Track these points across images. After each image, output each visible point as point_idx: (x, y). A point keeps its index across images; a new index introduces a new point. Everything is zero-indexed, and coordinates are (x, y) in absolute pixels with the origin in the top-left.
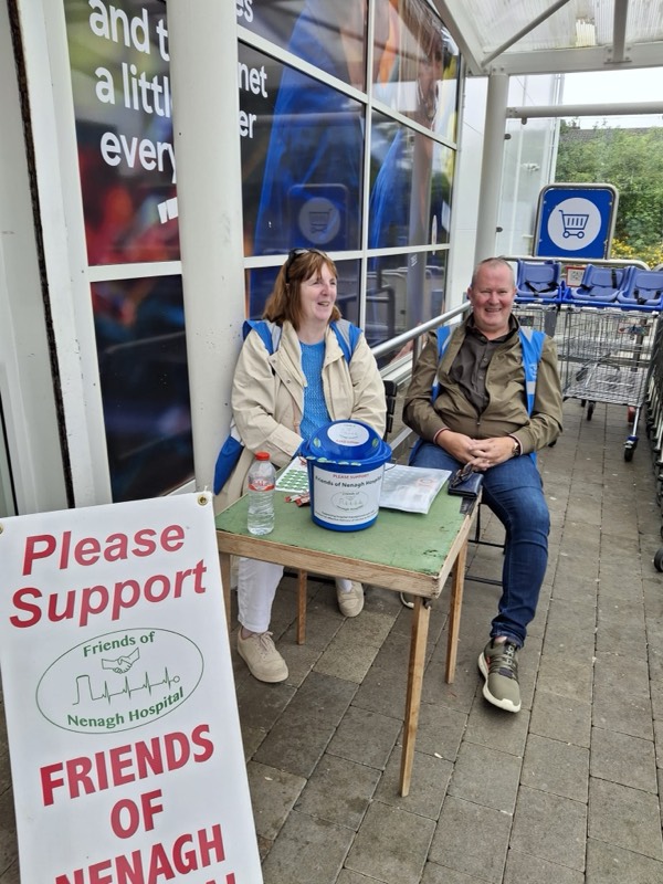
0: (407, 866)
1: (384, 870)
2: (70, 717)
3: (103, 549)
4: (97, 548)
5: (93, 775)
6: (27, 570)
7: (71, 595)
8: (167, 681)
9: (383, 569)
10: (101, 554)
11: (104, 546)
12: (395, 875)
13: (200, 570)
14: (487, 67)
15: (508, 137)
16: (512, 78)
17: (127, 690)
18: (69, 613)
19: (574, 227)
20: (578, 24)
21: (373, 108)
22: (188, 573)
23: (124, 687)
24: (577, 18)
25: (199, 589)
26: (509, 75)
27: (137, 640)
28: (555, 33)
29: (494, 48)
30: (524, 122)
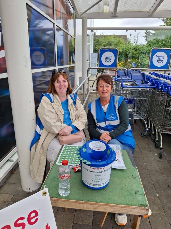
14: (81, 16)
15: (88, 35)
16: (88, 20)
19: (108, 59)
20: (105, 6)
21: (56, 25)
24: (105, 4)
26: (87, 19)
28: (99, 8)
29: (83, 11)
30: (92, 31)
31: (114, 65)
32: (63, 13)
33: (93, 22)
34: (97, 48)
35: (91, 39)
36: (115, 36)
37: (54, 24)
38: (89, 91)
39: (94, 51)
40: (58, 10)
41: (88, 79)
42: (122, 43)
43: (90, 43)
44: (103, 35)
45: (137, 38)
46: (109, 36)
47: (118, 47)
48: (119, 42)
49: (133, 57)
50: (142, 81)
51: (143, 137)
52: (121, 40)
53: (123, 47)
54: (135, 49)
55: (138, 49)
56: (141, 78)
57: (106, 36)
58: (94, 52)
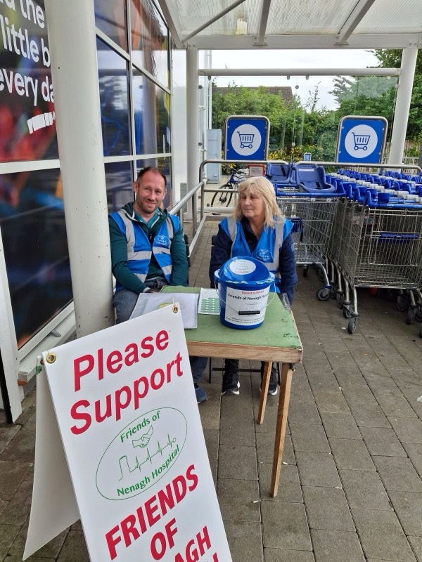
0: (300, 535)
1: (288, 541)
2: (118, 490)
3: (124, 358)
4: (120, 358)
5: (137, 526)
6: (78, 387)
7: (109, 398)
8: (170, 443)
9: (266, 349)
10: (123, 362)
11: (124, 355)
12: (296, 543)
13: (179, 359)
14: (185, 44)
15: (200, 87)
16: (200, 51)
17: (150, 458)
18: (109, 413)
19: (246, 141)
20: (238, 21)
21: (133, 65)
22: (173, 363)
23: (147, 457)
24: (238, 17)
25: (180, 374)
26: (198, 49)
27: (151, 420)
28: (225, 25)
29: (190, 32)
30: (210, 78)
31: (260, 154)
32: (145, 38)
33: (210, 55)
34: (220, 118)
35: (205, 95)
36: (262, 90)
37: (128, 62)
38: (205, 215)
39: (213, 125)
40: (136, 30)
41: (203, 186)
42: (281, 107)
43: (203, 105)
44: (234, 86)
45: (316, 94)
46: (249, 89)
47: (271, 117)
48: (272, 103)
49: (307, 141)
50: (318, 184)
51: (320, 300)
52: (278, 98)
53: (281, 116)
54: (310, 121)
55: (317, 120)
56: (316, 178)
57: (241, 88)
58: (213, 128)
